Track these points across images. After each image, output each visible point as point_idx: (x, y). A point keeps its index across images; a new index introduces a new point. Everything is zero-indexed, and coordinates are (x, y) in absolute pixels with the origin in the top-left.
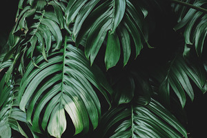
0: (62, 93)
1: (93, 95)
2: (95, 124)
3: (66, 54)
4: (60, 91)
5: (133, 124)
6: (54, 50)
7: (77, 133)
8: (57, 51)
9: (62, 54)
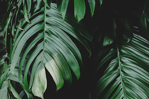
0: (43, 51)
1: (73, 47)
2: (78, 75)
3: (47, 11)
4: (42, 50)
5: (120, 62)
6: (35, 10)
7: (58, 88)
8: (38, 11)
9: (43, 13)
